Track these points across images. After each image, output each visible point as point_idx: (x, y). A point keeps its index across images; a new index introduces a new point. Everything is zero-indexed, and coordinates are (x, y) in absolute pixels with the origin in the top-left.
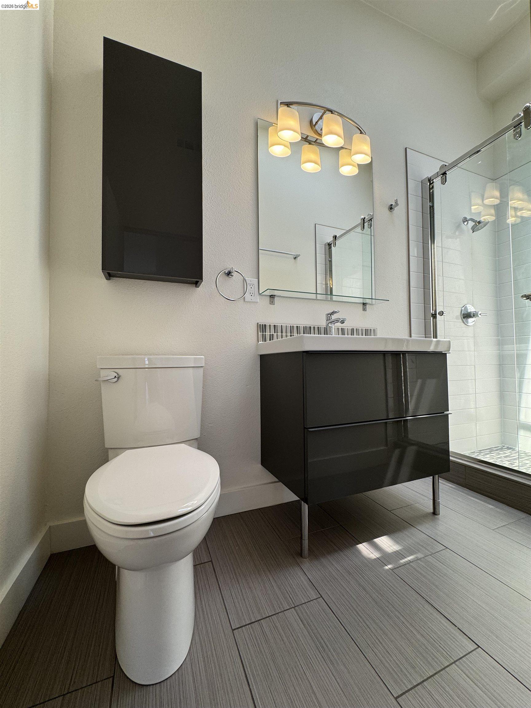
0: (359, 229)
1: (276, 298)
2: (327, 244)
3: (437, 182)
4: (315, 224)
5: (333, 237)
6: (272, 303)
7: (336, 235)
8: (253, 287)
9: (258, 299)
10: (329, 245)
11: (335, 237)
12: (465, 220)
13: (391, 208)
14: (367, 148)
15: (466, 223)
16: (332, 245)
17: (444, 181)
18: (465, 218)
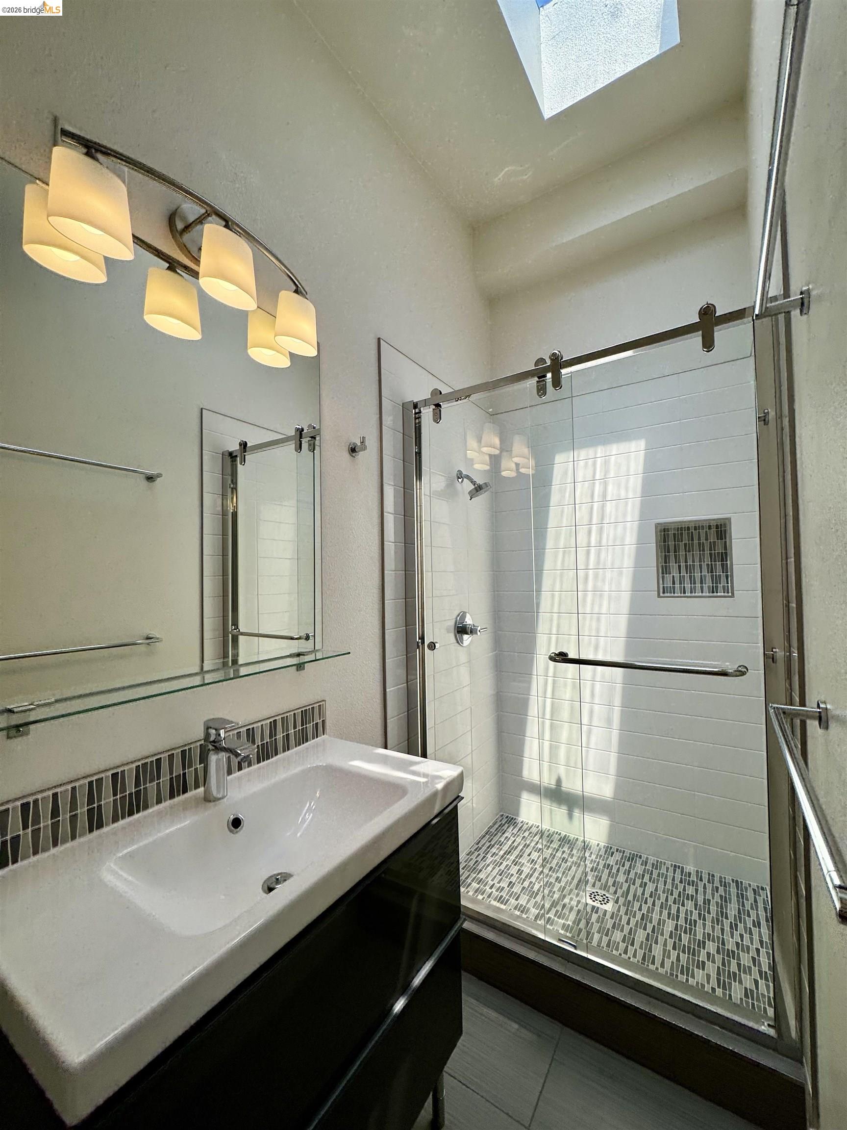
0: (291, 446)
2: (227, 454)
3: (427, 413)
4: (202, 409)
5: (240, 445)
7: (246, 442)
10: (232, 456)
11: (244, 445)
12: (460, 476)
13: (353, 450)
14: (308, 327)
15: (460, 480)
16: (238, 459)
17: (437, 417)
18: (460, 472)
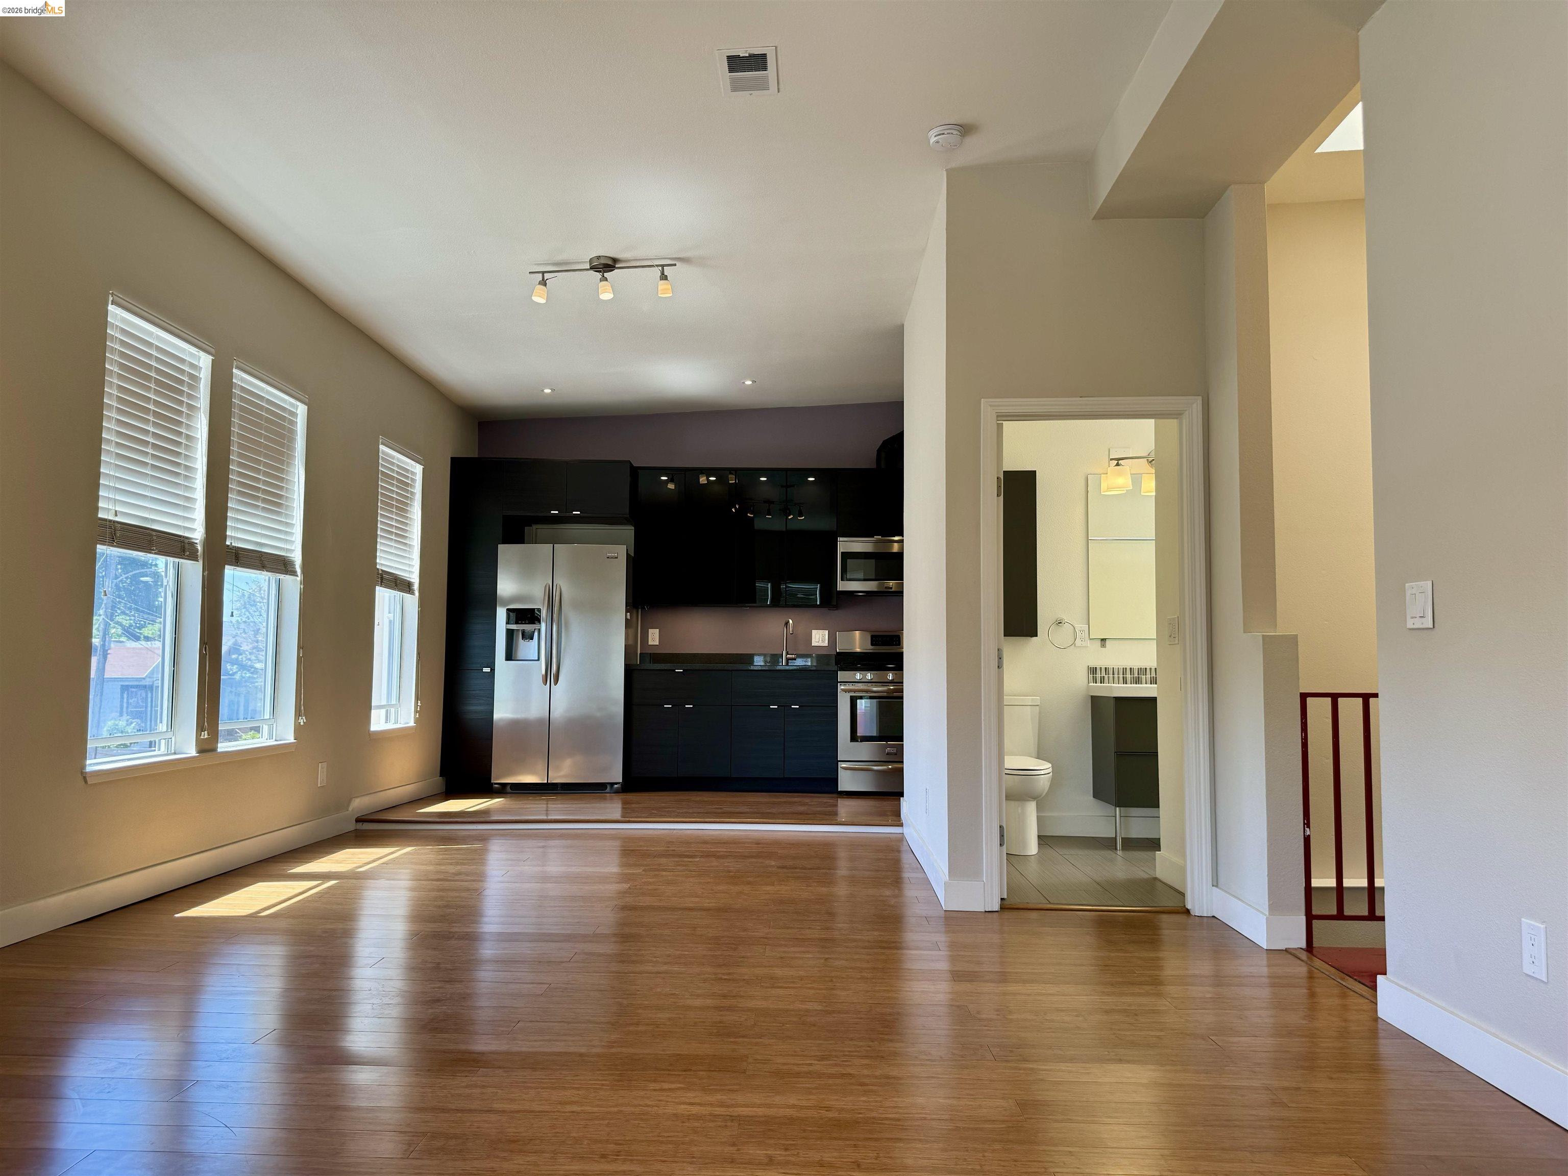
1: (1107, 641)
6: (1103, 646)
8: (1083, 633)
9: (1088, 643)
